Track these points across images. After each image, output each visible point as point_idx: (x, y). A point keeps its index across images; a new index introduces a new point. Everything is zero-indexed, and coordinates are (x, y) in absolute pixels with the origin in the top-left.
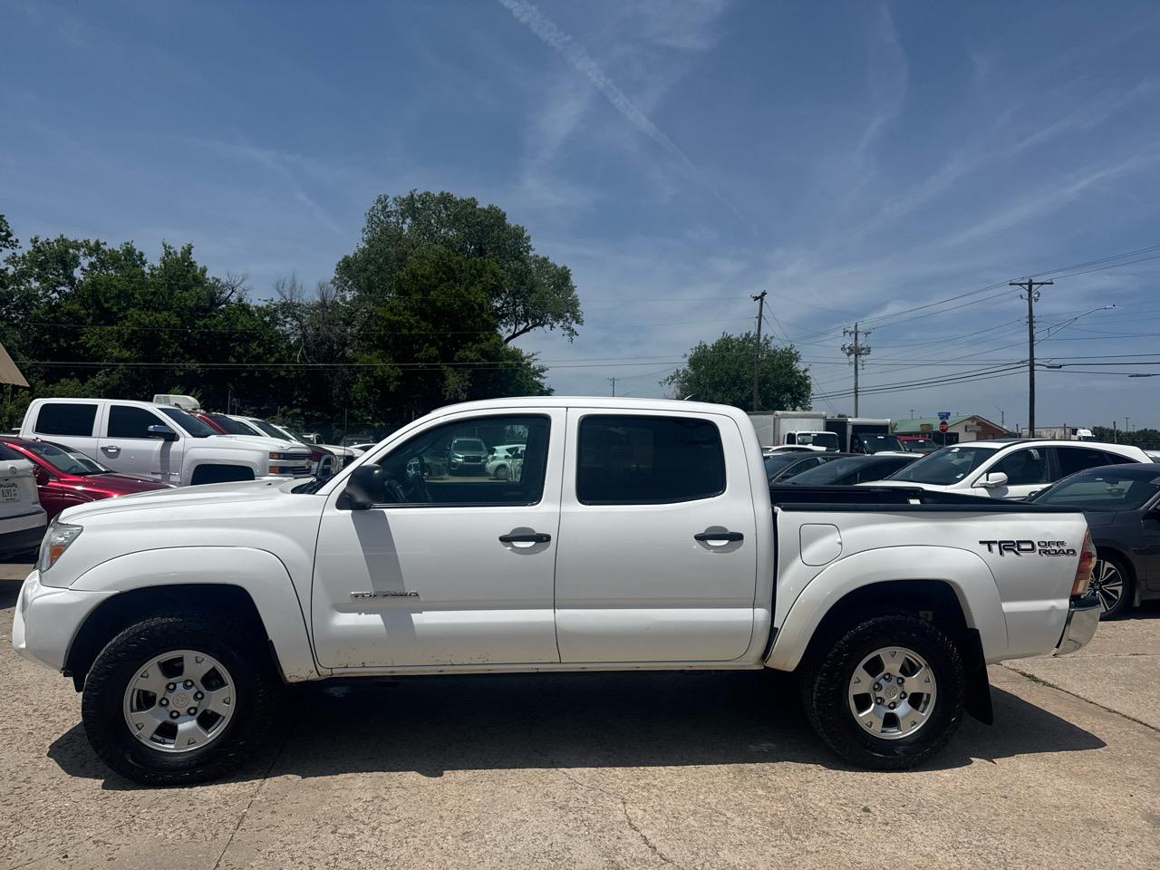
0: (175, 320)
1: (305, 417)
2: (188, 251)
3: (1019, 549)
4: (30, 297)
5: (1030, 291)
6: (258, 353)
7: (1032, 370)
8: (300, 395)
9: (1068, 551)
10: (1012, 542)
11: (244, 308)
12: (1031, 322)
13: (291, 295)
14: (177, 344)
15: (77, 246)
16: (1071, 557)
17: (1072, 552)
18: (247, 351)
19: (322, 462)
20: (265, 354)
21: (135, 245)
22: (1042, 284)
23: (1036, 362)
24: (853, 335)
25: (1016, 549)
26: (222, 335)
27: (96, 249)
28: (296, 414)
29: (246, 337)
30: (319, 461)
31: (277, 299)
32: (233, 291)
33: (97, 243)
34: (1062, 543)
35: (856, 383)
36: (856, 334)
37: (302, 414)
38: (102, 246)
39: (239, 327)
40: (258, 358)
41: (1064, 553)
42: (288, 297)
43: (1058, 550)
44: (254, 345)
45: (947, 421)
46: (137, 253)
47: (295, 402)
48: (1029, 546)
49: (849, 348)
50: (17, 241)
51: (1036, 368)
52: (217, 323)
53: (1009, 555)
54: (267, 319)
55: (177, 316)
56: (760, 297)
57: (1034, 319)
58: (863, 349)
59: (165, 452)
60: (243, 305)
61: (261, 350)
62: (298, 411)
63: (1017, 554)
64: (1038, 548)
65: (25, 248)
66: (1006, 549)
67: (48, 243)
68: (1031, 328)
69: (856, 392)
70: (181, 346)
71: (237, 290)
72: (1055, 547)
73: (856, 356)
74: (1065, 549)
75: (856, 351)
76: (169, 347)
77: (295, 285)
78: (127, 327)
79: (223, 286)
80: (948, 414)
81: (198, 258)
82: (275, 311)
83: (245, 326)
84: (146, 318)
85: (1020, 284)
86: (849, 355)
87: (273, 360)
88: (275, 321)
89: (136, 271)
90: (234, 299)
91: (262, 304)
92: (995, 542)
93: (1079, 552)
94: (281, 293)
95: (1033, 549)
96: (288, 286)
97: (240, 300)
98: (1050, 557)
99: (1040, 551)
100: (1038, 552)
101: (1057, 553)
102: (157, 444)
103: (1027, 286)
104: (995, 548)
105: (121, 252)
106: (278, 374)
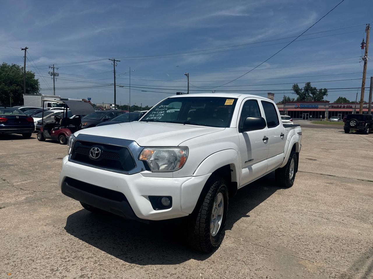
5: (114, 62)
7: (115, 87)
12: (115, 72)
22: (117, 61)
23: (116, 84)
24: (53, 68)
35: (54, 86)
36: (54, 68)
45: (90, 101)
49: (51, 73)
51: (116, 86)
56: (24, 49)
57: (115, 71)
58: (56, 74)
68: (115, 74)
69: (54, 89)
73: (54, 76)
75: (54, 74)
80: (90, 98)
85: (112, 60)
86: (51, 75)
103: (113, 61)
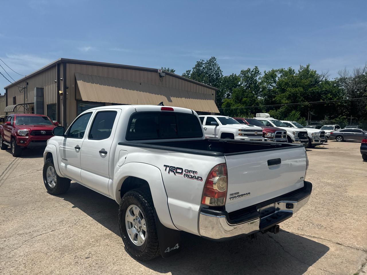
0: (302, 89)
1: (348, 119)
2: (308, 67)
3: (176, 172)
4: (264, 88)
6: (331, 97)
8: (346, 111)
9: (198, 177)
10: (175, 167)
11: (327, 82)
13: (344, 75)
14: (302, 97)
15: (277, 71)
16: (199, 182)
17: (200, 178)
18: (327, 97)
19: (275, 133)
20: (333, 97)
21: (292, 68)
25: (175, 172)
26: (318, 92)
27: (281, 71)
28: (344, 118)
29: (327, 92)
30: (274, 133)
31: (339, 77)
32: (324, 77)
33: (282, 69)
34: (196, 172)
37: (347, 118)
38: (284, 70)
39: (324, 89)
40: (330, 99)
41: (196, 178)
42: (343, 76)
43: (193, 176)
44: (329, 95)
46: (292, 70)
47: (344, 114)
48: (180, 171)
50: (261, 73)
52: (316, 89)
53: (172, 174)
54: (335, 85)
55: (303, 88)
59: (216, 128)
60: (327, 81)
61: (331, 96)
62: (345, 117)
63: (175, 174)
64: (184, 173)
65: (263, 75)
66: (171, 171)
67: (269, 72)
70: (303, 98)
71: (325, 76)
72: (192, 174)
74: (197, 176)
76: (300, 98)
77: (345, 71)
78: (287, 94)
79: (320, 76)
81: (311, 68)
82: (338, 82)
83: (326, 89)
84: (293, 90)
87: (336, 99)
88: (338, 85)
89: (291, 75)
90: (324, 79)
91: (333, 80)
92: (168, 166)
93: (204, 179)
94: (340, 75)
95: (181, 173)
96: (343, 72)
97: (326, 80)
98: (189, 179)
99: (185, 174)
100: (183, 175)
101: (192, 177)
102: (214, 127)
104: (168, 169)
105: (288, 71)
106: (338, 104)
